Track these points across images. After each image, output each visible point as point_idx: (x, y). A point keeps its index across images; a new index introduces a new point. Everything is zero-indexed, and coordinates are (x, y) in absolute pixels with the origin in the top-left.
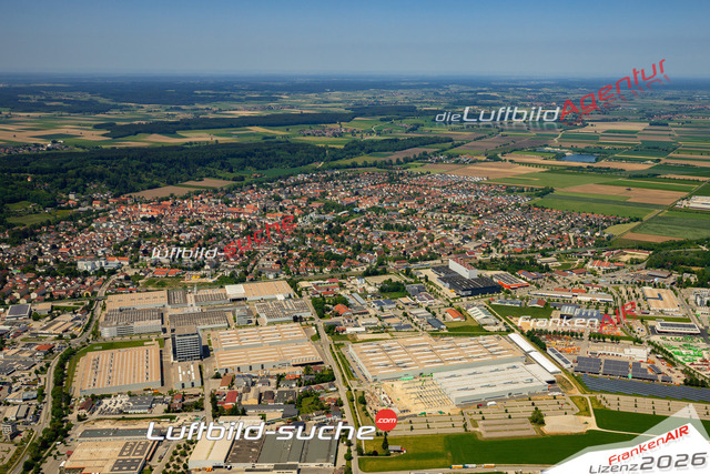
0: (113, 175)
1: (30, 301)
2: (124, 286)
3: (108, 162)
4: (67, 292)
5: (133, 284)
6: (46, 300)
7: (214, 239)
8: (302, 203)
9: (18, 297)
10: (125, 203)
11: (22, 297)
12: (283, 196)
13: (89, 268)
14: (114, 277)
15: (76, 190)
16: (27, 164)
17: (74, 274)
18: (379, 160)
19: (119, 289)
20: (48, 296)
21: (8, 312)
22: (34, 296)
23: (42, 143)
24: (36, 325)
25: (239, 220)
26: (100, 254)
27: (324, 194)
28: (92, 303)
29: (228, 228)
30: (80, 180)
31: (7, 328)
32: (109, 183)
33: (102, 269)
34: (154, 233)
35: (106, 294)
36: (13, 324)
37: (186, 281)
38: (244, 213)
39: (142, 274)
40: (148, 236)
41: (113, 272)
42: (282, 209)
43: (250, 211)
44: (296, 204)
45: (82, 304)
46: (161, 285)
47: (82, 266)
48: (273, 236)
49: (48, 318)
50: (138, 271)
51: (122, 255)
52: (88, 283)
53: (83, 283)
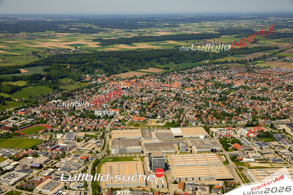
0: (106, 65)
1: (74, 131)
2: (119, 126)
3: (103, 58)
4: (91, 127)
5: (123, 124)
6: (82, 131)
7: (160, 101)
8: (202, 82)
9: (69, 129)
10: (113, 80)
11: (70, 128)
12: (192, 79)
13: (101, 114)
14: (113, 120)
15: (89, 73)
16: (66, 59)
17: (93, 117)
18: (240, 59)
19: (116, 127)
20: (82, 129)
21: (65, 136)
22: (76, 128)
23: (70, 48)
24: (79, 145)
25: (171, 91)
26: (105, 107)
27: (213, 78)
28: (104, 133)
29: (166, 95)
30: (91, 68)
31: (65, 145)
32: (104, 69)
33: (107, 115)
34: (129, 96)
35: (110, 129)
36: (68, 143)
37: (149, 124)
38: (173, 87)
39: (126, 119)
40: (126, 98)
41: (112, 117)
42: (192, 85)
43: (176, 86)
44: (199, 83)
45: (99, 134)
46: (137, 125)
47: (97, 113)
48: (190, 100)
49: (84, 141)
50: (124, 117)
51: (115, 108)
52: (100, 123)
53: (98, 122)
